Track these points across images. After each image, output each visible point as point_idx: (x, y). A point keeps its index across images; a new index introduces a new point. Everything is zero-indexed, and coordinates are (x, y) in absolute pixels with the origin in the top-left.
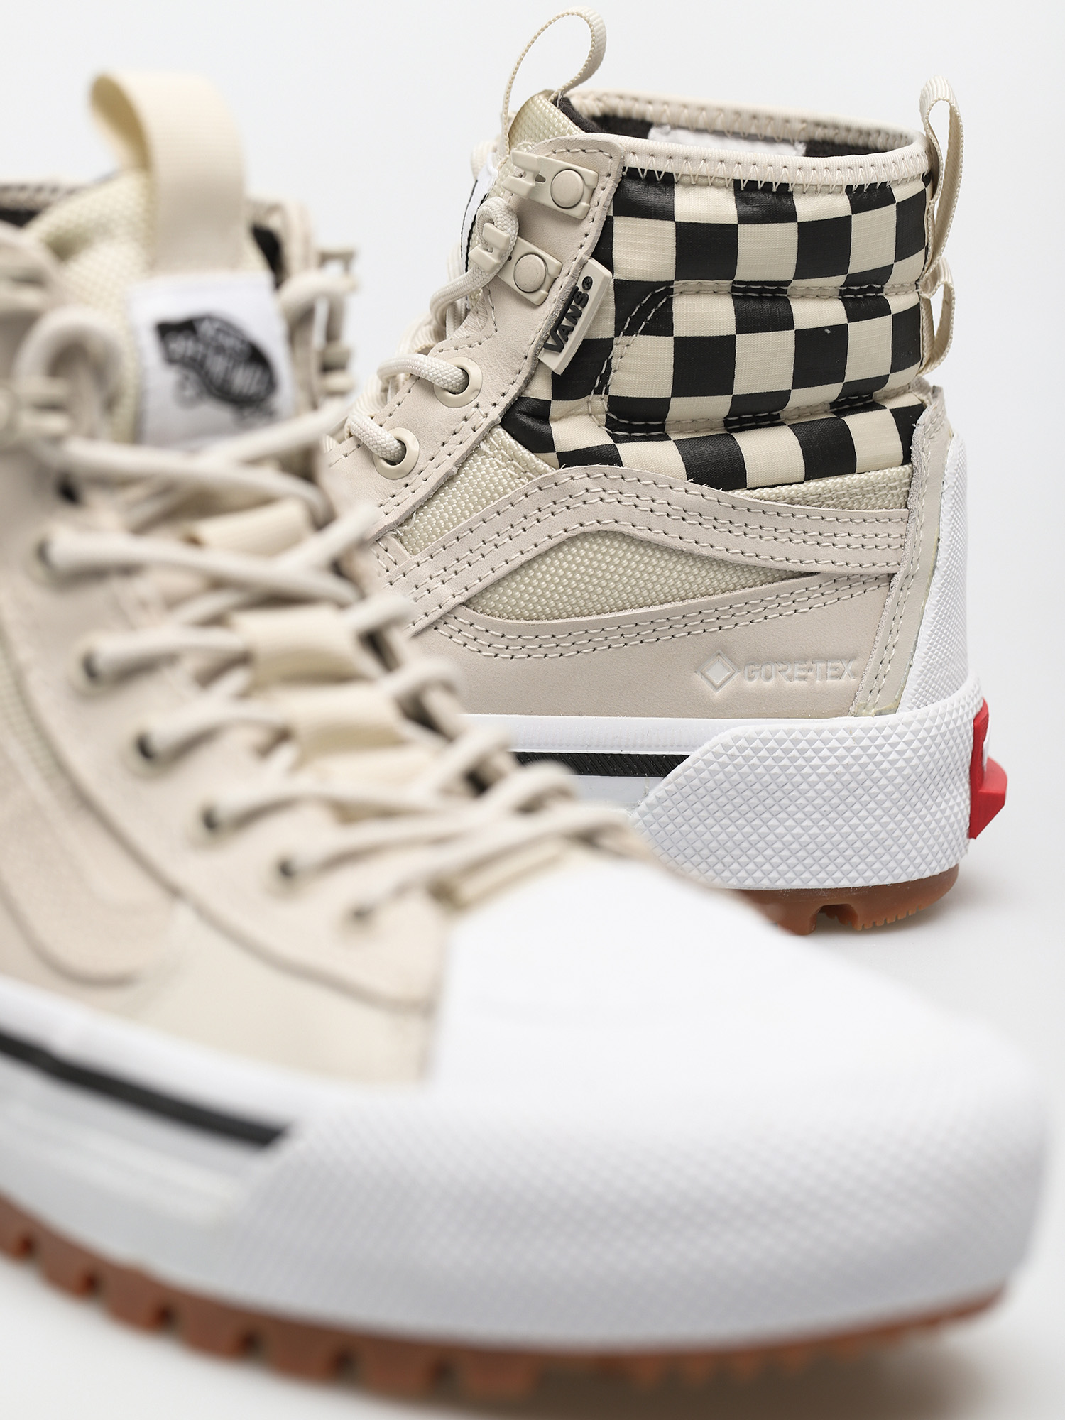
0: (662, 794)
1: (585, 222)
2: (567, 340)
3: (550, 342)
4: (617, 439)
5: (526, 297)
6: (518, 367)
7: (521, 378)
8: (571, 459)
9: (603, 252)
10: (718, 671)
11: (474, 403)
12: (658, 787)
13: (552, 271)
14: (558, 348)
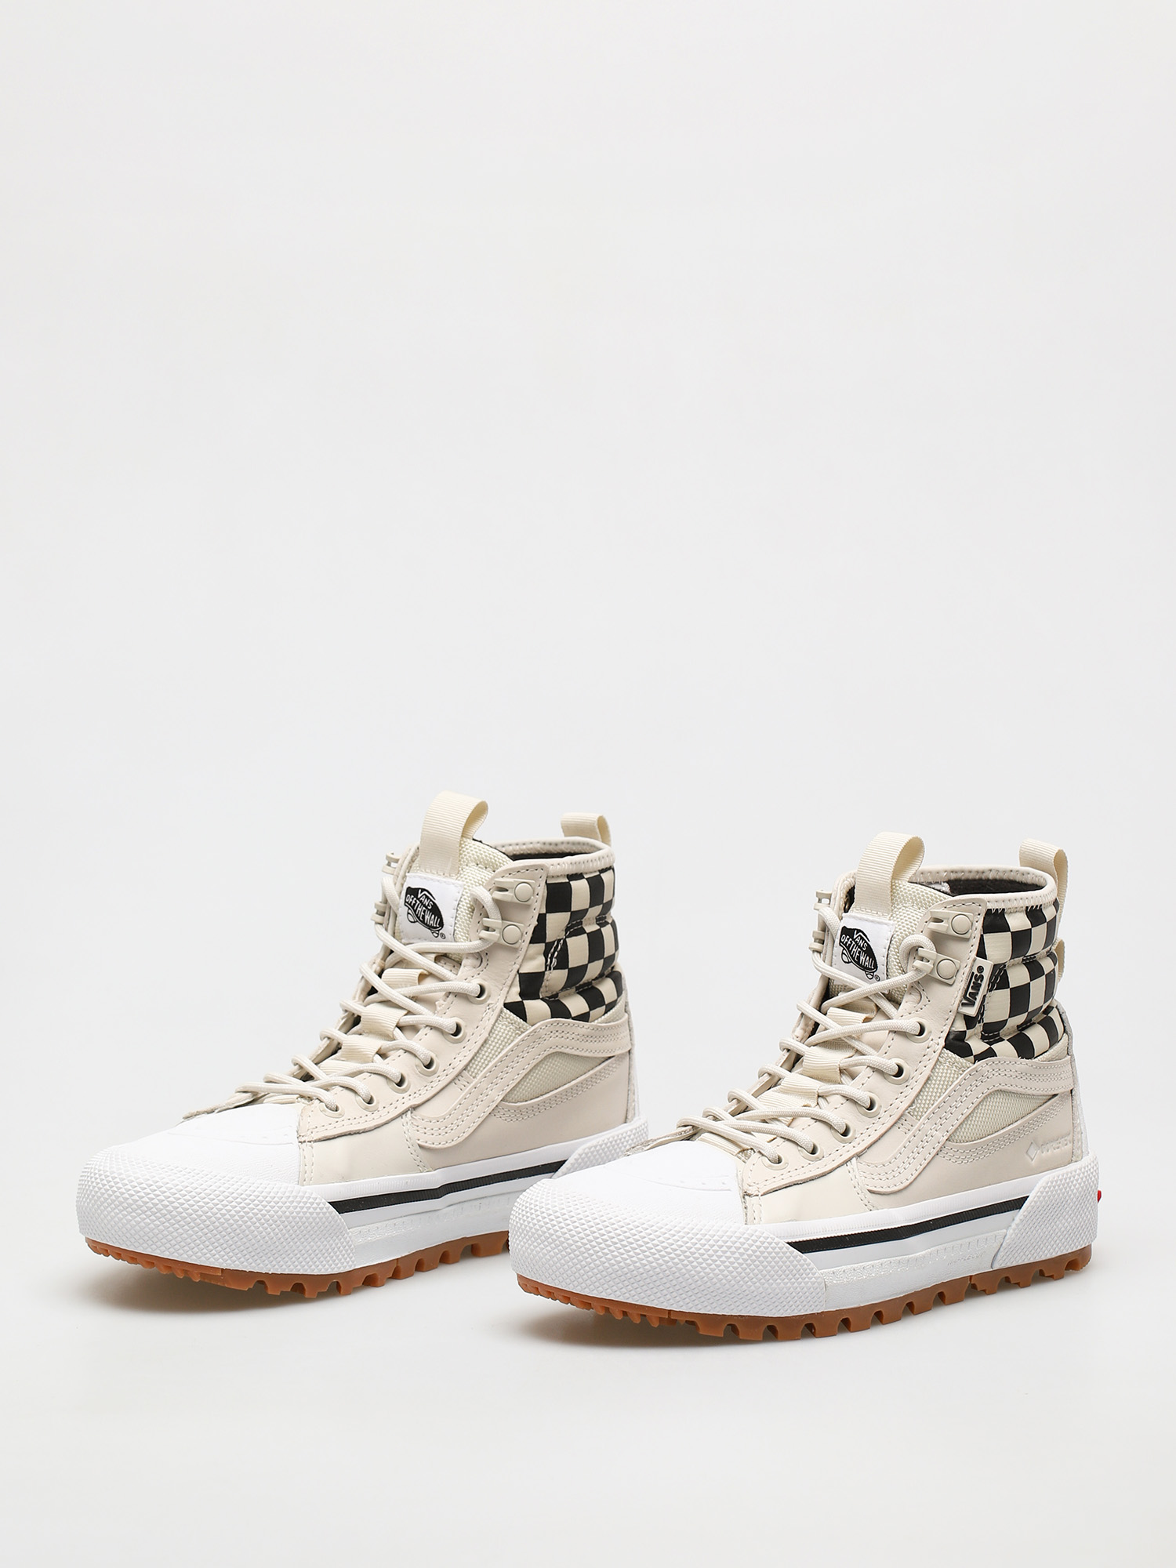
0: (1022, 1217)
1: (971, 940)
2: (976, 999)
3: (964, 1001)
4: (990, 1044)
5: (946, 983)
6: (947, 1017)
7: (950, 1022)
8: (979, 1057)
9: (981, 953)
10: (1033, 1151)
11: (930, 1039)
12: (1019, 1215)
13: (958, 966)
14: (972, 1004)
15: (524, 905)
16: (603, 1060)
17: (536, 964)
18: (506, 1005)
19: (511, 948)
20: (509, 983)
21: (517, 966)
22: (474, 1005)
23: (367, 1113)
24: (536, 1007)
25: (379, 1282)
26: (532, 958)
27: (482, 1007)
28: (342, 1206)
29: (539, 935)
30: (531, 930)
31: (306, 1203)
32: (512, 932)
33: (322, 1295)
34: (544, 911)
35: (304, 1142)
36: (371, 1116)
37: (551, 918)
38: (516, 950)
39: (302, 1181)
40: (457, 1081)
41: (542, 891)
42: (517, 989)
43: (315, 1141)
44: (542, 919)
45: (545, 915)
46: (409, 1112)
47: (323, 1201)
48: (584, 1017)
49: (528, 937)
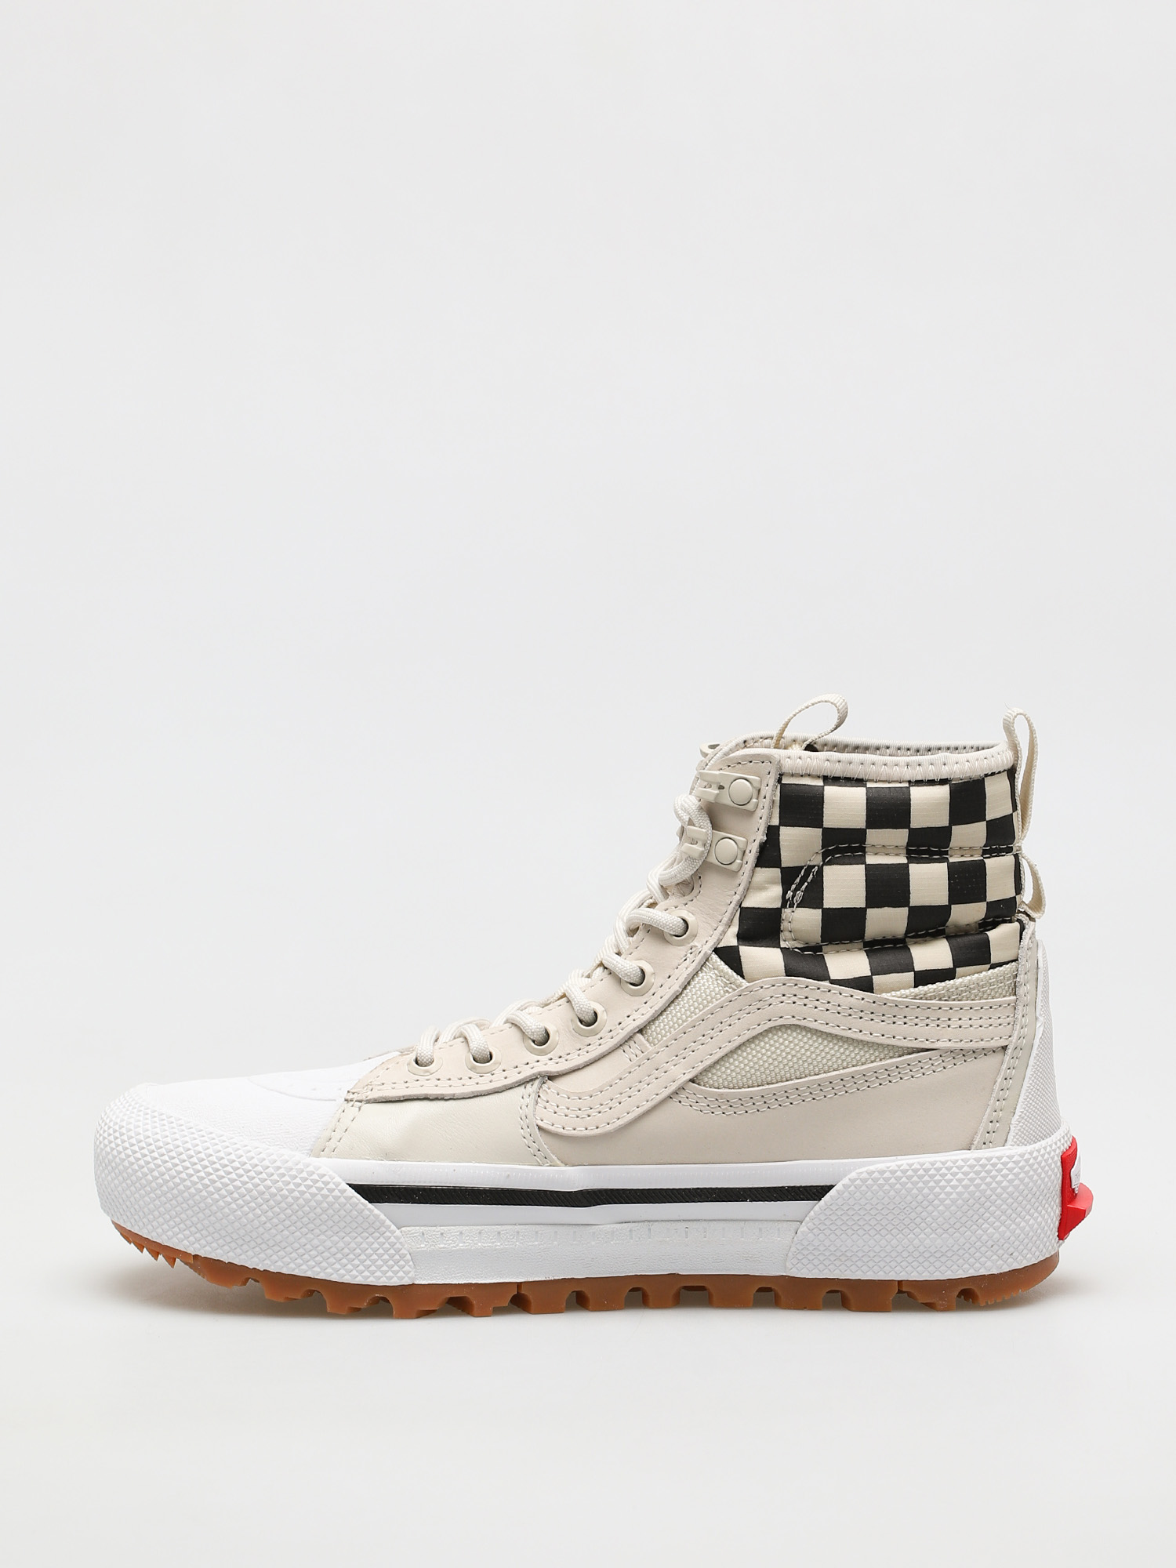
15: (743, 811)
16: (910, 1051)
17: (767, 894)
18: (717, 951)
19: (726, 870)
20: (726, 919)
21: (737, 897)
22: (671, 946)
23: (472, 1074)
24: (763, 958)
25: (475, 1310)
26: (761, 888)
27: (682, 951)
28: (374, 1193)
29: (768, 854)
30: (754, 848)
31: (306, 1179)
32: (727, 847)
33: (356, 1313)
34: (776, 822)
35: (351, 1100)
36: (476, 1077)
37: (787, 834)
38: (734, 874)
39: (320, 1151)
40: (626, 1047)
41: (771, 793)
42: (735, 929)
43: (368, 1102)
44: (772, 833)
45: (777, 828)
46: (537, 1083)
47: (338, 1179)
48: (864, 984)
49: (751, 857)
